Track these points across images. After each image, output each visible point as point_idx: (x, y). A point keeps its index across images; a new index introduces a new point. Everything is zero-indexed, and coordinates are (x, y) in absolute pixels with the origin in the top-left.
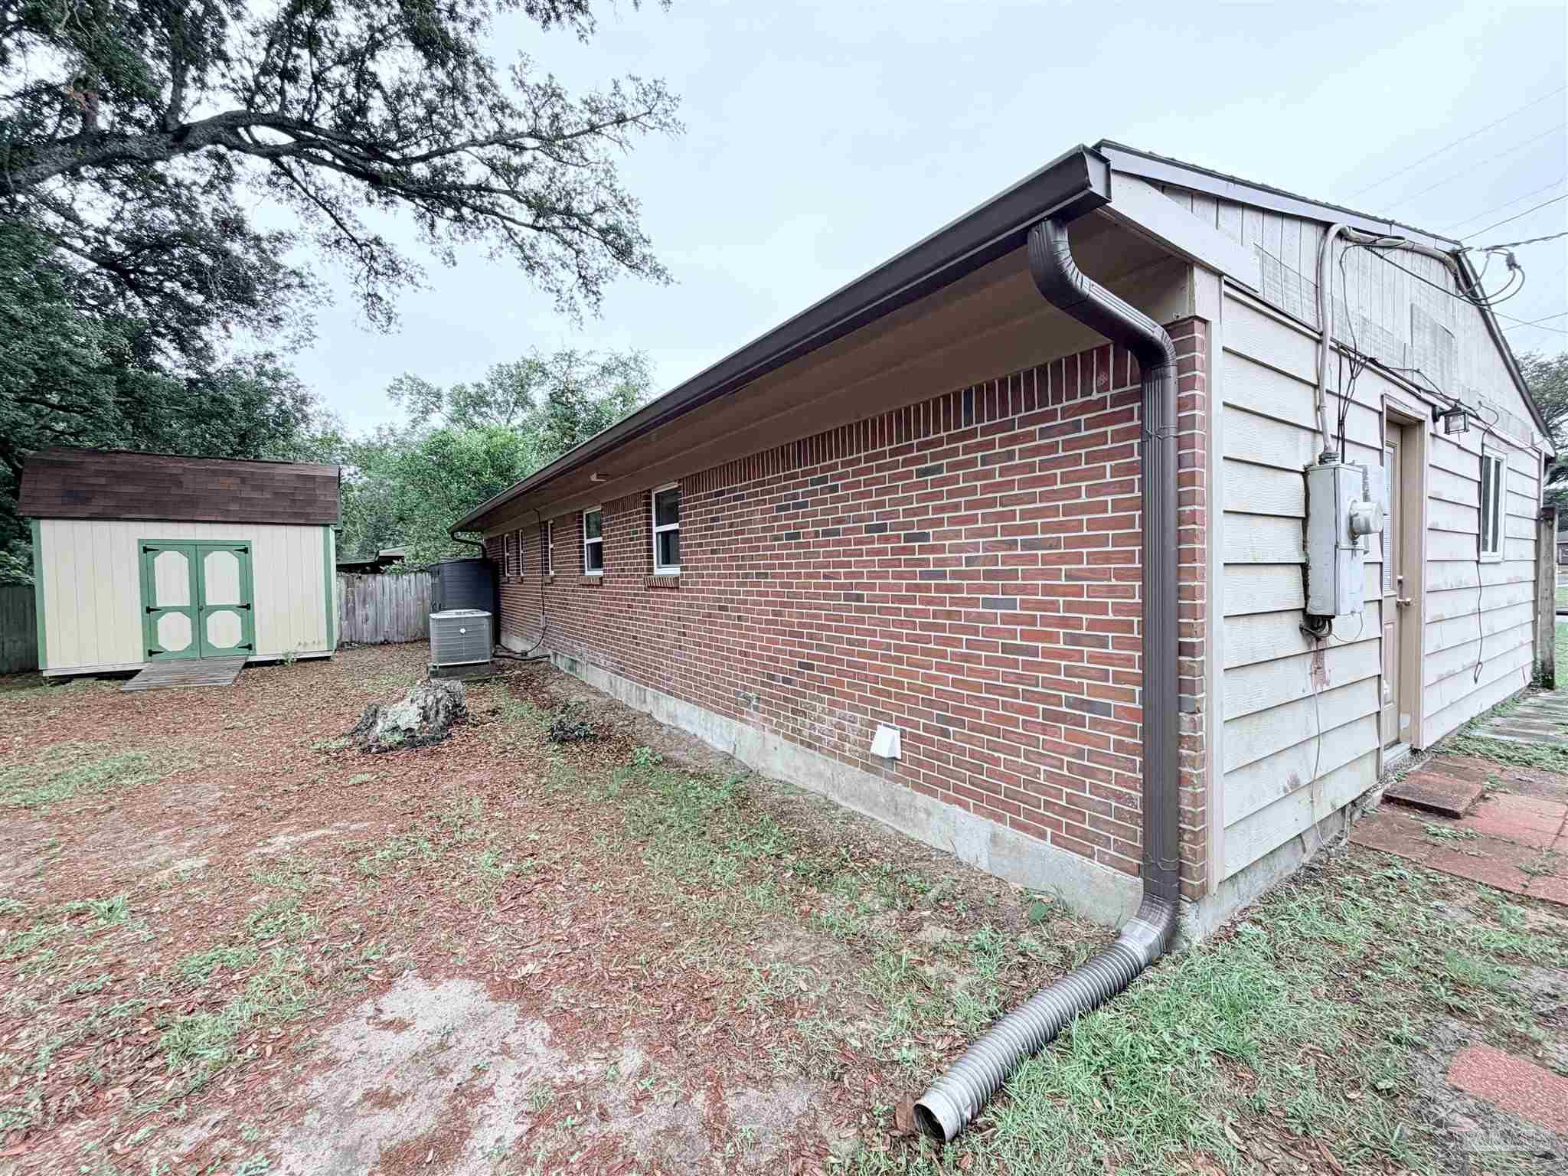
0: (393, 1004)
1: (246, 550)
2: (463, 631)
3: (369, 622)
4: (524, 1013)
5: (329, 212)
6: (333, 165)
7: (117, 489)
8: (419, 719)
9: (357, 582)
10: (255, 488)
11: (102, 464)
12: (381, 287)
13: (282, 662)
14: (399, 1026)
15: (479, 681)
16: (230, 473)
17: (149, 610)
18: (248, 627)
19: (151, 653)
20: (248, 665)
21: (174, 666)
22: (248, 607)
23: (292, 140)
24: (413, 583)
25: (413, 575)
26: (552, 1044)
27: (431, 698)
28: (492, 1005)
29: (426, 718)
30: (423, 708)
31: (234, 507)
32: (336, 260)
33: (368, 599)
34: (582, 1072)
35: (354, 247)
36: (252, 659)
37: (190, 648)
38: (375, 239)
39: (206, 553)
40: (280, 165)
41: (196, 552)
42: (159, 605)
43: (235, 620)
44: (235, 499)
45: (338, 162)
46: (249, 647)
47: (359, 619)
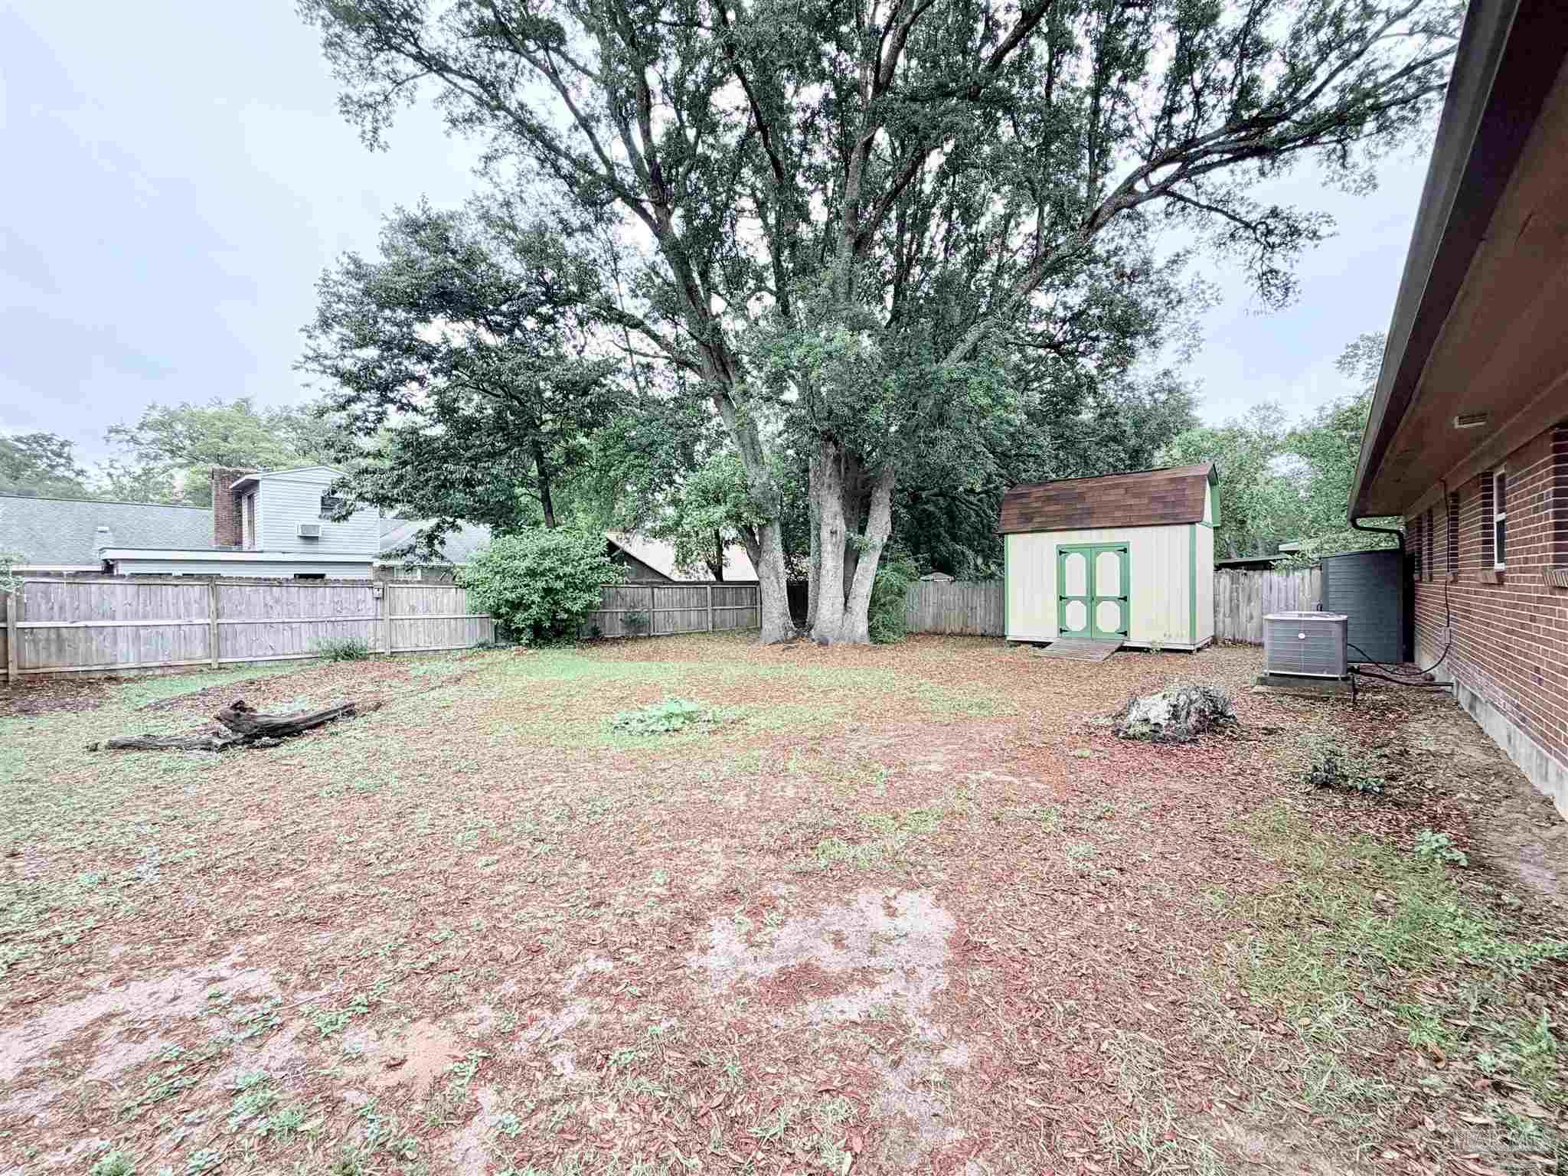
0: (906, 900)
1: (1125, 551)
2: (1302, 636)
3: (1255, 620)
4: (948, 963)
5: (1221, 211)
6: (1221, 163)
7: (1047, 509)
8: (1167, 716)
9: (1242, 579)
10: (1136, 496)
11: (1038, 492)
12: (1278, 261)
13: (1148, 650)
14: (892, 912)
15: (1311, 698)
16: (1117, 486)
17: (1061, 598)
18: (1125, 616)
19: (1061, 631)
20: (1122, 649)
21: (1074, 642)
22: (1125, 599)
23: (1179, 164)
24: (1307, 580)
25: (1307, 571)
26: (933, 996)
27: (1183, 698)
28: (942, 943)
29: (1175, 716)
30: (1175, 706)
31: (1118, 514)
32: (1231, 254)
33: (1254, 596)
34: (923, 1029)
35: (1249, 233)
36: (1126, 644)
37: (1085, 629)
38: (1272, 212)
39: (1098, 554)
40: (1173, 194)
41: (1091, 552)
42: (1068, 594)
43: (1115, 608)
44: (1118, 508)
45: (1227, 156)
46: (1125, 633)
47: (1243, 618)
